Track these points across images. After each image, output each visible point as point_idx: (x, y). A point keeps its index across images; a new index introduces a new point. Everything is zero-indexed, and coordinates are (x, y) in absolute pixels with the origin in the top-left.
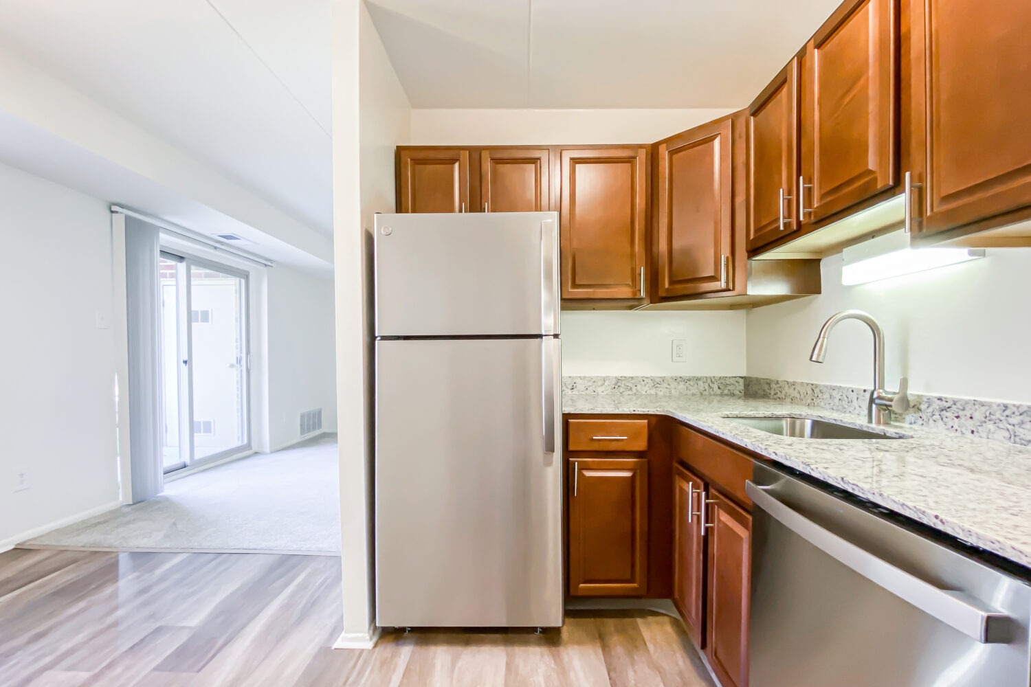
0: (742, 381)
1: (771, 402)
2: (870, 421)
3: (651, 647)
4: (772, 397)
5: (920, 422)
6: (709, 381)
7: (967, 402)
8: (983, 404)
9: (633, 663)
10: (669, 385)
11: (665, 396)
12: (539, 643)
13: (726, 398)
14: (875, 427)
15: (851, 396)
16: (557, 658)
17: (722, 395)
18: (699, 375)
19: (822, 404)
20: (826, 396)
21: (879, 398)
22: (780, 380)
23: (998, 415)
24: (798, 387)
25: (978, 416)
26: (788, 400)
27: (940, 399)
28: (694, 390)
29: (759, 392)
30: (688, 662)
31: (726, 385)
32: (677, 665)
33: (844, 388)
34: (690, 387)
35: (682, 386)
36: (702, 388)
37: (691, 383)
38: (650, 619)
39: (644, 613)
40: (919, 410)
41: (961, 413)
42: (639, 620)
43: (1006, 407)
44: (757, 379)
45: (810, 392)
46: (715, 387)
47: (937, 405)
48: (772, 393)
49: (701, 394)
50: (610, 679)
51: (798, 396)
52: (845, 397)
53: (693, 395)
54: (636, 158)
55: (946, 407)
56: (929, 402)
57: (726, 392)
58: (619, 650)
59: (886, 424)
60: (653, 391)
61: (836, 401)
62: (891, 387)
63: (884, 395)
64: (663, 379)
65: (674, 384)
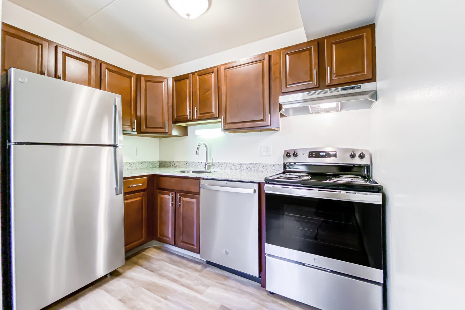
0: (158, 162)
1: (171, 168)
2: (206, 169)
3: (153, 257)
4: (171, 166)
5: (214, 168)
6: (149, 163)
7: (223, 163)
8: (226, 163)
9: (152, 263)
10: (136, 165)
11: (134, 169)
12: (112, 278)
13: (154, 168)
14: (207, 170)
15: (199, 164)
16: (125, 277)
17: (153, 167)
18: (146, 161)
19: (189, 167)
20: (191, 164)
21: (207, 164)
22: (174, 161)
23: (229, 165)
24: (181, 163)
25: (225, 165)
26: (178, 167)
27: (218, 163)
28: (144, 166)
29: (165, 165)
30: (167, 254)
31: (154, 164)
32: (165, 256)
33: (196, 162)
34: (143, 166)
35: (140, 165)
36: (147, 166)
37: (143, 164)
38: (146, 251)
39: (144, 250)
40: (214, 165)
41: (222, 165)
42: (144, 253)
43: (230, 163)
44: (165, 161)
45: (185, 164)
46: (151, 164)
47: (218, 164)
48: (171, 165)
49: (146, 167)
50: (149, 270)
51: (181, 165)
52: (197, 164)
53: (144, 168)
54: (132, 77)
55: (220, 164)
56: (216, 164)
57: (154, 166)
58: (145, 263)
59: (209, 169)
60: (130, 168)
61: (194, 165)
62: (210, 161)
63: (208, 163)
64: (134, 163)
65: (138, 165)
